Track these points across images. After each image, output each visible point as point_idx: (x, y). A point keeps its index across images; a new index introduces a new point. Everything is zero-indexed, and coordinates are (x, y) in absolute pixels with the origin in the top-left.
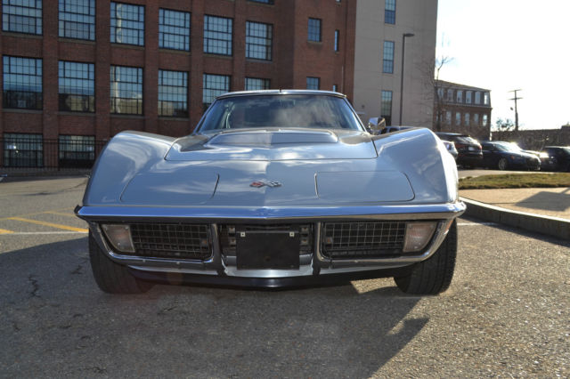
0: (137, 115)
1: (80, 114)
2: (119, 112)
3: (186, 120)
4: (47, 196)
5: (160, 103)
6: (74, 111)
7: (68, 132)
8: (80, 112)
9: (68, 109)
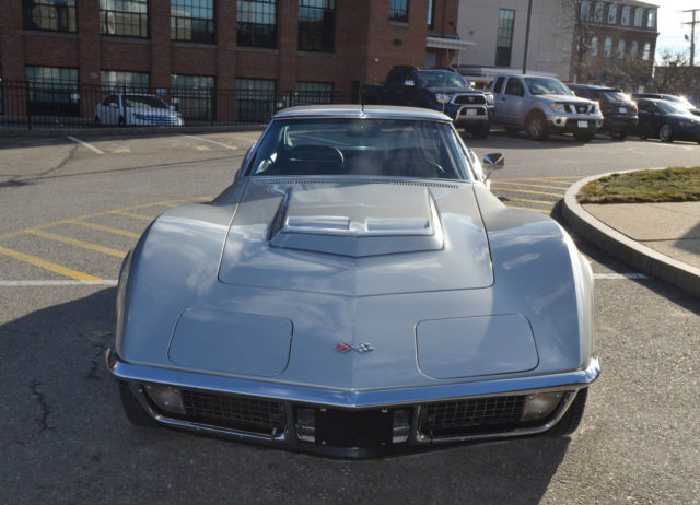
0: (140, 37)
1: (55, 34)
2: (112, 32)
3: (213, 47)
4: (22, 188)
5: (173, 20)
6: (45, 30)
7: (39, 62)
8: (54, 31)
9: (36, 28)
